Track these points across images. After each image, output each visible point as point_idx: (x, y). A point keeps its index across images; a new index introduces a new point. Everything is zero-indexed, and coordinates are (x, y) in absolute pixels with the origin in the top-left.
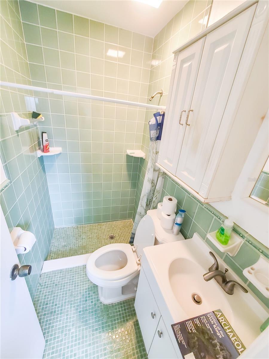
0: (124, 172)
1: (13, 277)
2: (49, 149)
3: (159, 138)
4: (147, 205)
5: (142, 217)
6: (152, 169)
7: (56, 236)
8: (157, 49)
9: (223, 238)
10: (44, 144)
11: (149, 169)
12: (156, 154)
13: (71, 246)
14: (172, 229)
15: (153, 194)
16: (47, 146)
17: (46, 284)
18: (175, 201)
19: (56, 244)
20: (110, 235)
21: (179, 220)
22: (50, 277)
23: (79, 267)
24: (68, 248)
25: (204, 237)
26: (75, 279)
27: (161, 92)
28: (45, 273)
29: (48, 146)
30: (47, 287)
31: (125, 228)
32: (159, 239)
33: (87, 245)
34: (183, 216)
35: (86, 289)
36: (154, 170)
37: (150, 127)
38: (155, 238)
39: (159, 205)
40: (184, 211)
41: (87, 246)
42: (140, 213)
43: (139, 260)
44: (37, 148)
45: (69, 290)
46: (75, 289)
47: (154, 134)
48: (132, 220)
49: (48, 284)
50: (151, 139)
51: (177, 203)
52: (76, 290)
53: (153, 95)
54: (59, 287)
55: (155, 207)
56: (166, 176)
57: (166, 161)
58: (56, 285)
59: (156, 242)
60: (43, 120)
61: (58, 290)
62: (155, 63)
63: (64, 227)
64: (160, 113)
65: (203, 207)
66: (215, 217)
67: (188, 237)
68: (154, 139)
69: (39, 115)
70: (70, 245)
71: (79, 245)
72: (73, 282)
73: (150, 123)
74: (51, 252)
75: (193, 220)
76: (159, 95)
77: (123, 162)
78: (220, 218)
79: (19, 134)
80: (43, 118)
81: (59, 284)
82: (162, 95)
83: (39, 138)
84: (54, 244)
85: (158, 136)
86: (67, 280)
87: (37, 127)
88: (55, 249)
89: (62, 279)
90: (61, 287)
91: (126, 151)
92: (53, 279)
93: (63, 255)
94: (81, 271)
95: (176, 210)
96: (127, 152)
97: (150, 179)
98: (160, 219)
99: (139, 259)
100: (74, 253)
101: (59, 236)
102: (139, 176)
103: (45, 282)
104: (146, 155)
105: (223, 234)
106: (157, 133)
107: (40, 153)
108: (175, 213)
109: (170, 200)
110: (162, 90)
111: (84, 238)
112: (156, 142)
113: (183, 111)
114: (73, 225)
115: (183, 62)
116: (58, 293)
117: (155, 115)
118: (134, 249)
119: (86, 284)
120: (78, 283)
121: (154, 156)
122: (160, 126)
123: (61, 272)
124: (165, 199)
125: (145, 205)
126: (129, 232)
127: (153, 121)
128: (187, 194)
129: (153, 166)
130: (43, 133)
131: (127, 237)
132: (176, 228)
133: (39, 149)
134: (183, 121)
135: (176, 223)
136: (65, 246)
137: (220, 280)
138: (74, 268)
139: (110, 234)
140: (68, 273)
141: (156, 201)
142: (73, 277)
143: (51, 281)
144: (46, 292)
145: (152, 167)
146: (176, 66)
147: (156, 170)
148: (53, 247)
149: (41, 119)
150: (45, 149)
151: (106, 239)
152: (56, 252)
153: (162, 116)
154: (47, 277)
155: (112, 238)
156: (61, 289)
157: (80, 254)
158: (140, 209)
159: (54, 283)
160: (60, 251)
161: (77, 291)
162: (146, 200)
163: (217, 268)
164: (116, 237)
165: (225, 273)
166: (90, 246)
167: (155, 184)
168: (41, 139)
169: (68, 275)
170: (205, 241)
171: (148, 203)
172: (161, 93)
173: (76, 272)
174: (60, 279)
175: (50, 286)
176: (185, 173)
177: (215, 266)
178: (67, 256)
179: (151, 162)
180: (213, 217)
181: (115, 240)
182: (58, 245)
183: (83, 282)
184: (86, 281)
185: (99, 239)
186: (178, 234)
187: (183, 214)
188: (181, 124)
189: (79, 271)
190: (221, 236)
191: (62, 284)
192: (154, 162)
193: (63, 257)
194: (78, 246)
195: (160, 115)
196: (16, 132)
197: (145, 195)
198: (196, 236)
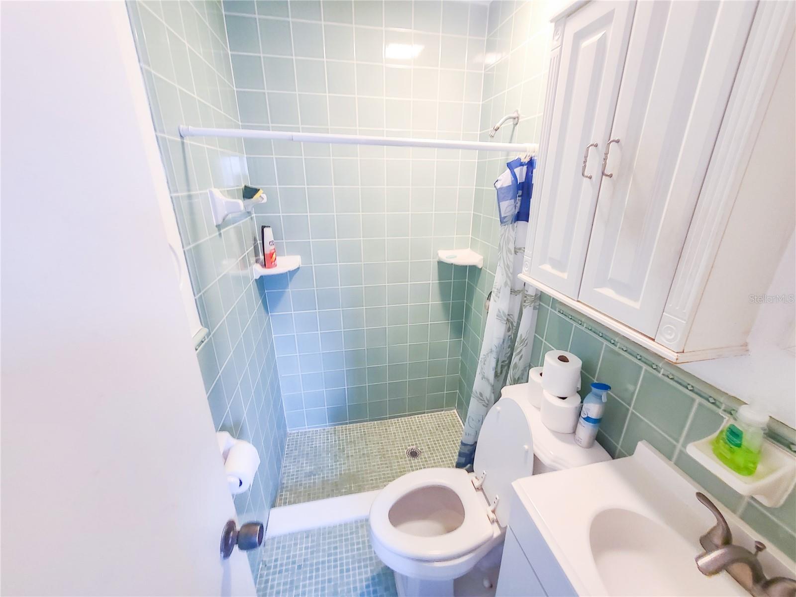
0: (434, 301)
1: (226, 550)
2: (275, 259)
3: (523, 215)
4: (496, 375)
5: (488, 406)
6: (508, 290)
7: (292, 450)
8: (499, 26)
9: (740, 458)
10: (267, 251)
11: (499, 291)
12: (516, 252)
13: (323, 474)
14: (574, 432)
15: (512, 348)
16: (271, 255)
17: (279, 563)
18: (575, 363)
19: (292, 469)
20: (409, 448)
21: (593, 409)
22: (284, 547)
23: (346, 525)
24: (319, 478)
25: (666, 451)
26: (341, 553)
27: (515, 115)
28: (273, 539)
29: (274, 256)
30: (280, 572)
31: (442, 432)
32: (544, 459)
33: (359, 471)
34: (604, 399)
35: (367, 580)
36: (513, 292)
37: (499, 192)
38: (534, 455)
39: (533, 373)
40: (606, 387)
41: (359, 473)
42: (481, 394)
43: (493, 512)
44: (253, 259)
45: (330, 581)
46: (342, 577)
47: (508, 209)
48: (455, 411)
49: (281, 565)
50: (502, 221)
51: (582, 368)
52: (345, 580)
53: (498, 125)
54: (305, 572)
55: (519, 378)
56: (541, 303)
57: (547, 267)
58: (300, 567)
59: (538, 467)
60: (265, 200)
61: (304, 579)
62: (492, 59)
63: (307, 430)
64: (522, 161)
65: (660, 375)
66: (698, 400)
67: (618, 451)
68: (509, 219)
69: (256, 191)
70: (322, 471)
71: (343, 472)
72: (335, 560)
73: (498, 185)
74: (282, 488)
75: (631, 409)
76: (511, 123)
77: (432, 280)
78: (718, 403)
79: (222, 231)
80: (264, 196)
81: (305, 566)
82: (518, 121)
83: (255, 240)
84: (288, 469)
85: (518, 212)
86: (323, 556)
87: (252, 215)
88: (290, 482)
89: (312, 553)
90: (311, 572)
91: (438, 254)
92: (292, 553)
93: (309, 495)
94: (351, 533)
95: (579, 386)
96: (439, 255)
97: (503, 312)
98: (539, 409)
99: (492, 508)
100: (333, 490)
101: (297, 451)
102: (469, 309)
103: (276, 560)
104: (484, 258)
105: (739, 446)
106: (515, 206)
107: (259, 271)
108: (578, 392)
109: (563, 359)
110: (517, 111)
111: (352, 456)
112: (515, 224)
113: (592, 145)
114: (326, 426)
115: (580, 36)
116: (304, 586)
117: (510, 166)
118: (477, 484)
119: (366, 566)
120: (347, 564)
121: (512, 259)
122: (522, 190)
123: (307, 537)
124: (550, 359)
125: (491, 375)
126: (453, 441)
127: (505, 179)
128: (605, 343)
129: (509, 283)
130: (263, 227)
131: (449, 452)
132: (585, 431)
133: (257, 261)
134: (593, 168)
135: (585, 416)
136: (310, 474)
137: (746, 574)
138: (335, 527)
139: (409, 446)
140: (324, 539)
141: (521, 365)
142: (336, 548)
143: (288, 558)
144: (279, 584)
145: (506, 284)
146: (561, 48)
147: (516, 290)
148: (287, 476)
149: (260, 199)
150: (267, 261)
151: (401, 458)
152: (294, 488)
153: (525, 167)
154: (278, 548)
155: (414, 454)
156: (311, 578)
157: (346, 493)
158: (481, 384)
159: (294, 563)
160: (301, 485)
161: (348, 584)
162: (493, 364)
163: (727, 541)
164: (423, 452)
165: (756, 554)
166: (367, 473)
167: (515, 324)
168: (259, 242)
169: (324, 544)
170: (672, 463)
171: (499, 371)
172: (516, 119)
173: (341, 535)
174: (306, 554)
175: (287, 570)
176: (608, 292)
177: (720, 532)
178: (318, 498)
179: (505, 275)
180: (693, 400)
181: (421, 459)
182: (297, 471)
183: (359, 562)
184: (365, 560)
185: (384, 458)
186: (590, 446)
187: (604, 394)
188: (587, 177)
189: (347, 535)
190: (732, 452)
191: (311, 565)
192: (511, 270)
193: (309, 500)
194: (341, 474)
195: (522, 165)
196: (217, 229)
197: (491, 351)
198: (643, 450)
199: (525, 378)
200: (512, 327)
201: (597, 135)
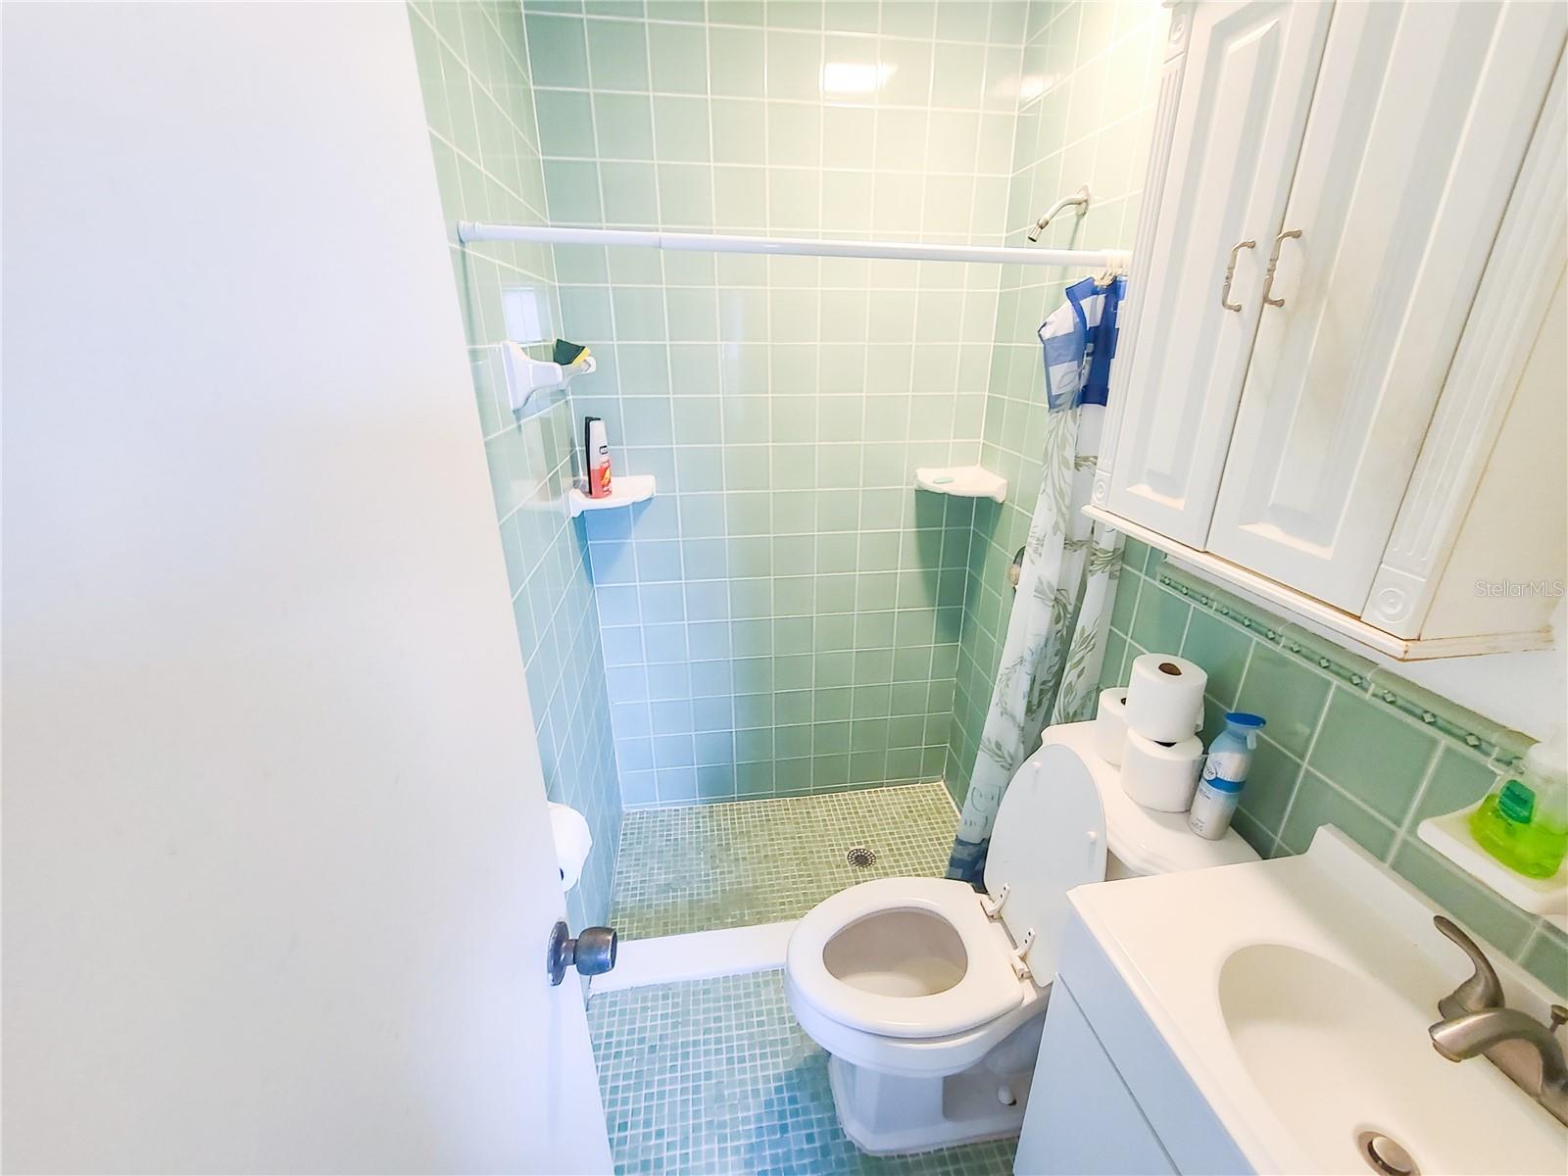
0: (906, 568)
1: (557, 970)
2: (609, 482)
3: (1094, 392)
4: (1029, 710)
5: (1011, 767)
6: (1060, 540)
7: (631, 844)
8: (1052, 21)
9: (1526, 844)
10: (595, 465)
11: (1041, 542)
12: (1077, 466)
13: (691, 889)
14: (1188, 810)
15: (1063, 654)
16: (603, 471)
17: (614, 1039)
18: (1194, 678)
19: (634, 879)
20: (852, 848)
21: (1227, 762)
22: (622, 1012)
23: (736, 977)
24: (683, 896)
25: (1374, 844)
26: (729, 1028)
27: (1081, 196)
28: (603, 995)
29: (608, 472)
30: (618, 1055)
31: (915, 821)
32: (1127, 855)
33: (757, 887)
34: (1251, 744)
35: (778, 1078)
36: (1070, 544)
37: (1048, 347)
38: (1108, 850)
39: (1107, 700)
40: (1255, 721)
41: (759, 890)
42: (998, 746)
43: (1023, 959)
44: (566, 481)
45: (708, 1076)
46: (731, 1072)
47: (1067, 379)
48: (942, 783)
49: (619, 1044)
50: (1053, 403)
51: (1207, 689)
52: (737, 1077)
53: (1047, 216)
54: (663, 1059)
55: (1076, 712)
56: (1124, 566)
57: (1143, 490)
58: (652, 1049)
59: (1114, 869)
60: (593, 369)
61: (662, 1071)
62: (1033, 88)
63: (660, 809)
64: (1096, 283)
65: (1367, 696)
66: (1445, 741)
67: (1275, 847)
68: (1067, 399)
69: (579, 349)
70: (689, 883)
71: (727, 888)
72: (718, 1041)
73: (1047, 333)
74: (615, 911)
75: (1305, 765)
76: (1072, 211)
77: (904, 525)
78: (1484, 746)
79: (522, 422)
80: (592, 360)
81: (664, 1048)
82: (1086, 208)
83: (572, 444)
84: (626, 878)
85: (1084, 387)
86: (696, 1033)
87: (568, 398)
88: (629, 900)
89: (675, 1025)
90: (674, 1058)
91: (916, 476)
92: (638, 1025)
93: (666, 924)
94: (747, 995)
95: (1200, 722)
96: (920, 477)
97: (1049, 583)
98: (1117, 767)
99: (1020, 951)
100: (709, 919)
101: (642, 846)
102: (974, 584)
103: (609, 1035)
104: (1008, 483)
105: (1527, 820)
106: (1080, 374)
107: (578, 502)
108: (1197, 734)
109: (1169, 669)
110: (1085, 188)
111: (744, 859)
112: (1079, 410)
113: (1241, 246)
114: (695, 803)
115: (1225, 30)
116: (662, 1083)
117: (1071, 293)
118: (991, 908)
119: (775, 1055)
120: (741, 1048)
121: (1069, 481)
122: (1094, 342)
123: (665, 997)
124: (1144, 670)
125: (1019, 708)
126: (938, 839)
127: (1062, 321)
128: (1256, 638)
129: (1062, 525)
130: (588, 420)
131: (930, 859)
132: (1212, 806)
133: (575, 484)
134: (1247, 289)
135: (1213, 777)
136: (668, 887)
137: (1532, 1066)
138: (716, 981)
139: (853, 844)
140: (696, 1002)
141: (1081, 688)
142: (717, 1019)
143: (631, 1032)
144: (616, 1077)
145: (1056, 528)
146: (1185, 57)
147: (1075, 540)
148: (624, 890)
149: (584, 366)
150: (594, 484)
151: (838, 867)
152: (636, 911)
153: (1101, 298)
154: (612, 1014)
155: (862, 860)
156: (673, 1068)
157: (734, 925)
158: (999, 725)
159: (642, 1041)
160: (649, 906)
161: (742, 1082)
162: (1025, 686)
163: (1495, 999)
164: (880, 857)
165: (1553, 1029)
166: (773, 892)
167: (1070, 608)
168: (580, 449)
169: (697, 1012)
170: (1387, 865)
171: (1035, 702)
172: (1082, 205)
173: (728, 998)
174: (664, 1027)
175: (629, 1053)
176: (1270, 532)
177: (1479, 989)
178: (683, 931)
179: (1055, 510)
180: (1434, 742)
181: (876, 869)
182: (642, 882)
183: (762, 1046)
184: (772, 1043)
185: (805, 865)
186: (1220, 836)
187: (1252, 734)
188: (1230, 308)
189: (738, 997)
190: (1510, 832)
191: (674, 1047)
192: (1067, 501)
193: (665, 934)
194: (723, 891)
195: (1095, 292)
196: (514, 417)
197: (1022, 661)
198: (1326, 841)
199: (1088, 712)
200: (1065, 615)
201: (1256, 225)
